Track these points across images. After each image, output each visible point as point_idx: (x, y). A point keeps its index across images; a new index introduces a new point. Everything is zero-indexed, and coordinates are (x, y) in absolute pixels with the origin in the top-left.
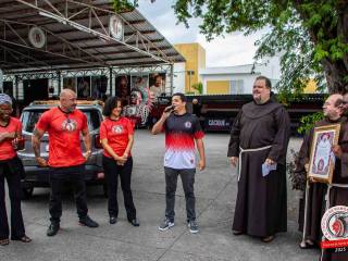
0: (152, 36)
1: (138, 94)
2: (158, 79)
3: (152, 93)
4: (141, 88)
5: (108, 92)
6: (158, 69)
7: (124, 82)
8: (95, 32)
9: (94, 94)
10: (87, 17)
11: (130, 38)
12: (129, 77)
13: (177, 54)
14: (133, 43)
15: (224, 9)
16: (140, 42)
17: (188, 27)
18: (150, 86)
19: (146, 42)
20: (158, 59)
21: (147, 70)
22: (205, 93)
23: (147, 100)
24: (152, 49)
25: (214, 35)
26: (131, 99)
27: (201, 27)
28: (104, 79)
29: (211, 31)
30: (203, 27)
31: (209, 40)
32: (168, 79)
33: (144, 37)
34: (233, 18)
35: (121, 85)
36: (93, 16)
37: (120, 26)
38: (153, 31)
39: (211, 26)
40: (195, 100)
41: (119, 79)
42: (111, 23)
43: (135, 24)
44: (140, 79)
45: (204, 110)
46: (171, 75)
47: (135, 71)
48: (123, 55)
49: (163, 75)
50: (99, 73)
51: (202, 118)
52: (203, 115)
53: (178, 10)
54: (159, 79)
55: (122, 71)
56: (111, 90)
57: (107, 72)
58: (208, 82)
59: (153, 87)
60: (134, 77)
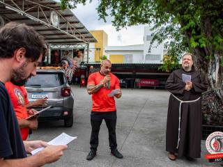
0: (77, 25)
1: (66, 62)
5: (46, 60)
6: (79, 46)
7: (56, 54)
8: (41, 22)
10: (37, 11)
11: (63, 26)
12: (60, 51)
13: (92, 37)
14: (64, 29)
15: (127, 11)
16: (69, 29)
17: (105, 22)
18: (74, 57)
19: (73, 29)
20: (80, 40)
21: (72, 47)
23: (71, 66)
24: (76, 33)
25: (120, 27)
27: (113, 22)
29: (119, 24)
30: (114, 22)
31: (118, 30)
32: (86, 53)
33: (72, 25)
34: (132, 17)
35: (55, 56)
36: (40, 11)
37: (57, 18)
38: (78, 22)
39: (119, 21)
41: (53, 52)
42: (52, 16)
43: (66, 17)
44: (67, 52)
46: (87, 50)
47: (63, 47)
48: (56, 37)
49: (82, 50)
53: (99, 11)
54: (80, 53)
55: (56, 47)
56: (48, 59)
58: (110, 56)
59: (76, 57)
60: (63, 51)
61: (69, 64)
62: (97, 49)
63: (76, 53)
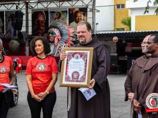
1: (57, 32)
2: (79, 14)
3: (72, 30)
4: (60, 25)
5: (23, 29)
7: (41, 18)
9: (9, 31)
12: (47, 12)
18: (70, 22)
21: (66, 5)
22: (133, 30)
26: (48, 38)
28: (19, 14)
32: (90, 14)
35: (39, 21)
40: (115, 38)
41: (36, 14)
44: (59, 15)
45: (129, 49)
46: (93, 10)
47: (53, 5)
49: (84, 10)
50: (14, 8)
51: (125, 58)
52: (128, 54)
55: (40, 6)
56: (27, 27)
57: (22, 6)
58: (137, 17)
59: (74, 23)
60: (52, 12)
61: (61, 34)
62: (118, 6)
63: (74, 16)
